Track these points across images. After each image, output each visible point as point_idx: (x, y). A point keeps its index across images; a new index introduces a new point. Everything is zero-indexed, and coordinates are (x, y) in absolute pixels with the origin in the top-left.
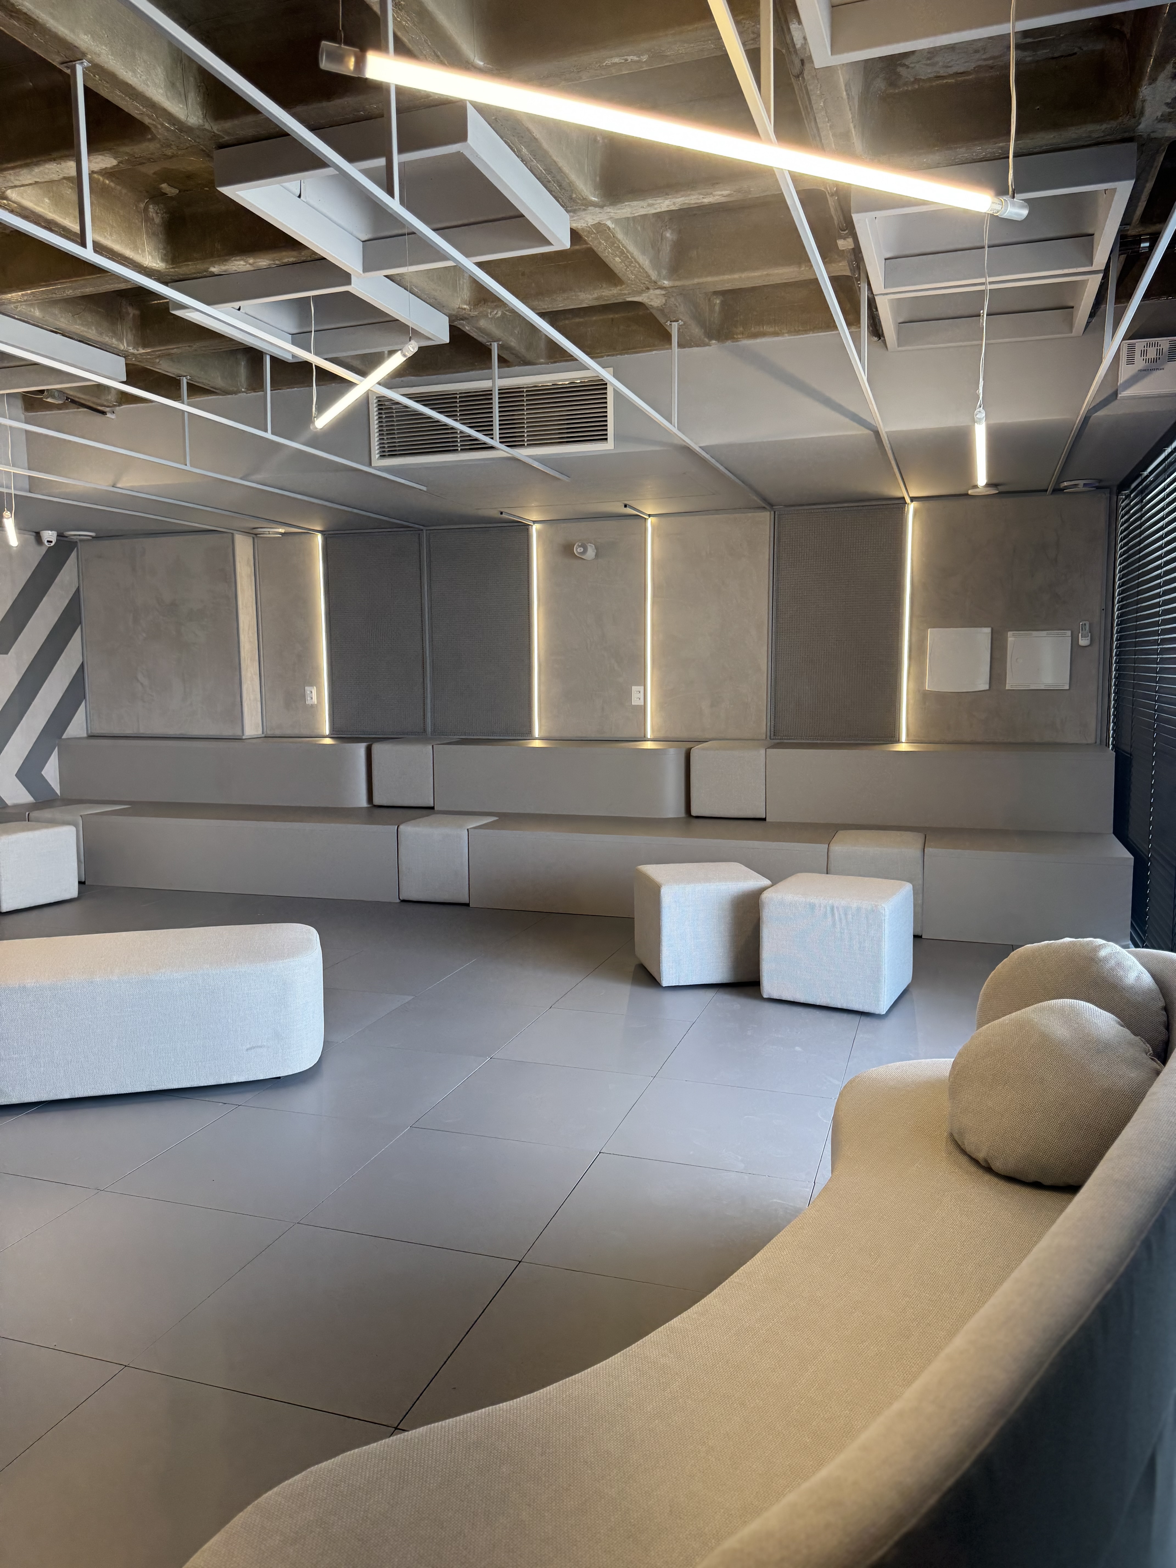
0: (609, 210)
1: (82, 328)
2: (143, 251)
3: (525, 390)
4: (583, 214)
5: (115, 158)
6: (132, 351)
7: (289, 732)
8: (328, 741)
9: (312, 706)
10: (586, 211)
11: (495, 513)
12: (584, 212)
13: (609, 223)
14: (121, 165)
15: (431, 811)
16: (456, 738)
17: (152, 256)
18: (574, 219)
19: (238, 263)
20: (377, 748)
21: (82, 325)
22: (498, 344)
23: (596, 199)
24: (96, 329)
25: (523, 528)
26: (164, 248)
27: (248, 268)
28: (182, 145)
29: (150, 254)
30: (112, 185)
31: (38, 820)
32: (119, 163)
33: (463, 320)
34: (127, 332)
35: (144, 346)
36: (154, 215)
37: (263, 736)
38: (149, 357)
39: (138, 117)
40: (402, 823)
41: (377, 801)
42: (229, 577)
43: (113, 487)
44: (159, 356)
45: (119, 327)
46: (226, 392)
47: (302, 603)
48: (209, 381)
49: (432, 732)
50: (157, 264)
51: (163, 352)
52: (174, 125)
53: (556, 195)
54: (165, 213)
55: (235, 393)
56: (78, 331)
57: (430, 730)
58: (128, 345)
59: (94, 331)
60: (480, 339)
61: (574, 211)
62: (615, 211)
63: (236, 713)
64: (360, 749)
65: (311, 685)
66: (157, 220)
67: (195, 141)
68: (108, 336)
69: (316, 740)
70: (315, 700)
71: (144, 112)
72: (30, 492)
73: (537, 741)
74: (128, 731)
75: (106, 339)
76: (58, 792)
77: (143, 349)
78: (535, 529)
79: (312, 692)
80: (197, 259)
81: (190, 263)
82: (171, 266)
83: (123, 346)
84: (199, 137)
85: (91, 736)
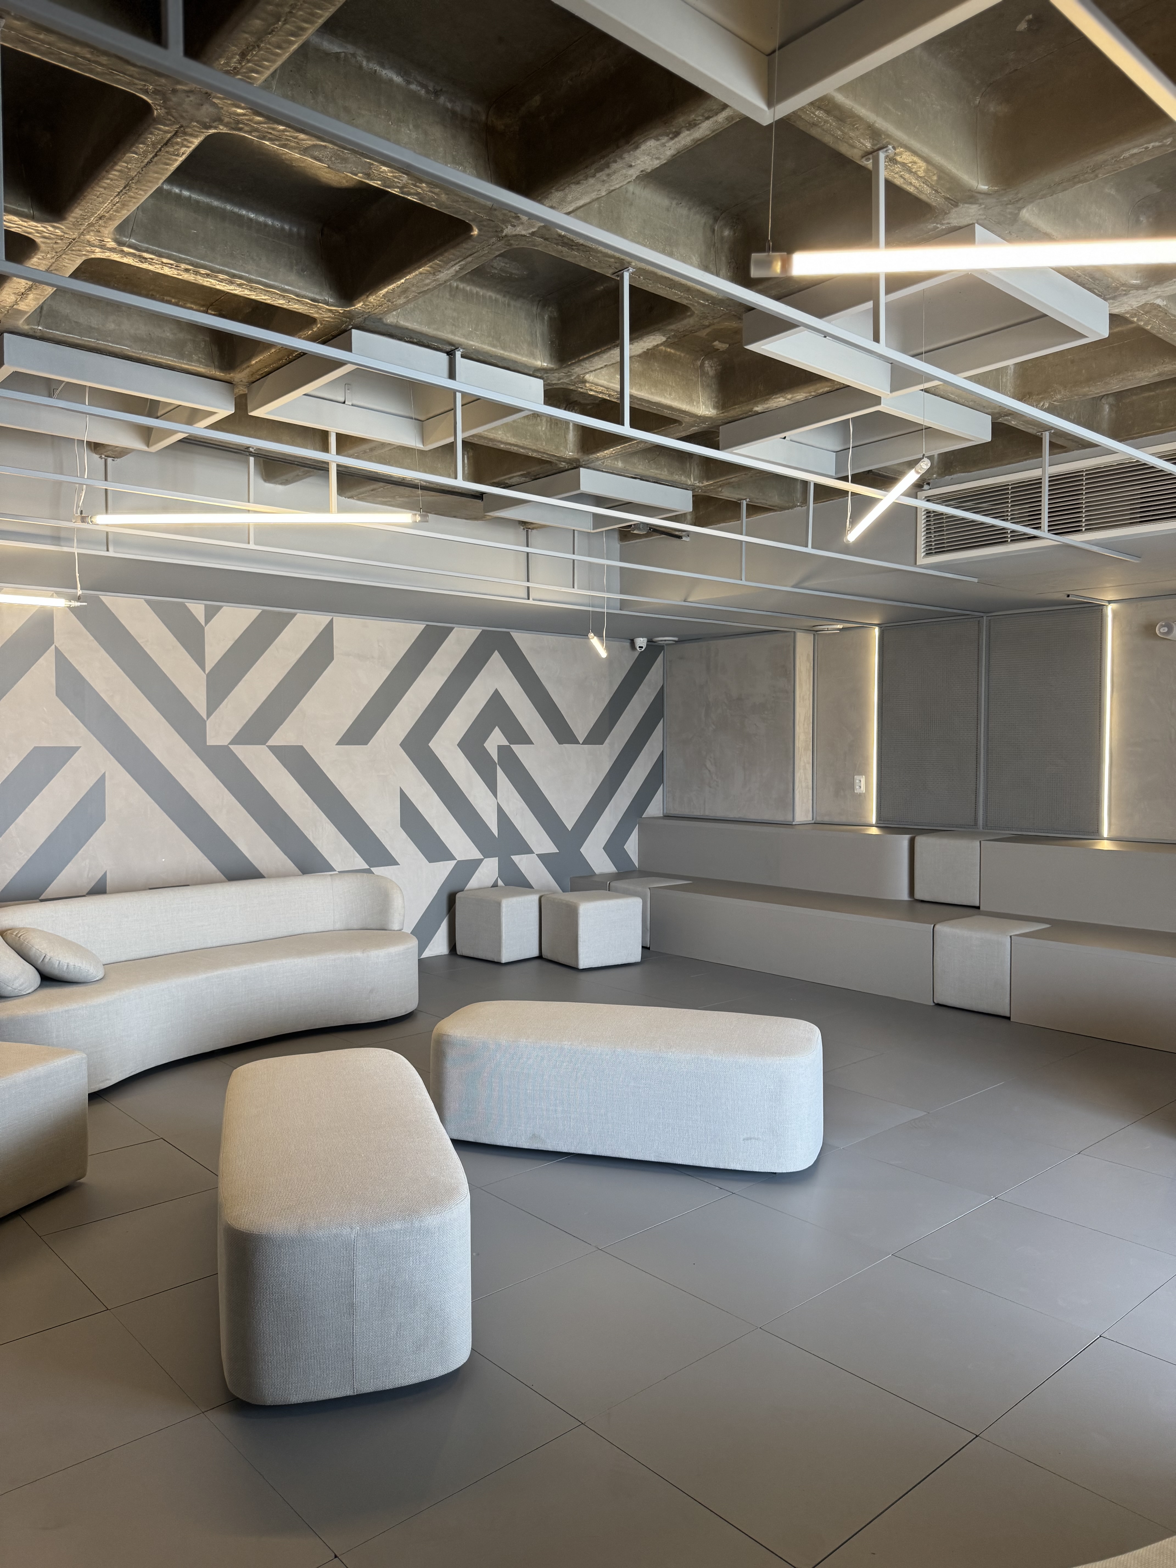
0: (1154, 290)
1: (656, 472)
2: (698, 402)
3: (1084, 474)
4: (1125, 299)
5: (664, 336)
6: (698, 484)
7: (836, 820)
8: (874, 831)
9: (860, 795)
10: (1128, 296)
11: (1061, 596)
12: (1125, 297)
13: (1159, 302)
14: (669, 340)
15: (976, 911)
16: (1008, 833)
17: (705, 406)
18: (1115, 305)
19: (778, 400)
20: (920, 840)
21: (657, 469)
22: (1050, 433)
23: (1138, 282)
24: (668, 470)
25: (1096, 610)
26: (716, 397)
27: (787, 402)
28: (716, 315)
29: (703, 404)
30: (672, 351)
31: (616, 890)
32: (667, 338)
33: (1007, 416)
34: (694, 468)
35: (708, 479)
36: (709, 369)
37: (813, 822)
38: (712, 487)
39: (678, 301)
40: (939, 922)
41: (919, 895)
42: (788, 672)
43: (684, 601)
44: (720, 486)
45: (688, 465)
46: (782, 509)
47: (857, 693)
48: (767, 500)
49: (983, 826)
50: (709, 411)
51: (724, 482)
52: (708, 301)
53: (1091, 287)
54: (719, 365)
55: (792, 508)
56: (652, 475)
57: (981, 824)
58: (694, 480)
59: (666, 473)
60: (1030, 431)
61: (1114, 298)
62: (1163, 290)
63: (788, 800)
64: (904, 841)
65: (860, 773)
66: (711, 373)
67: (727, 310)
68: (677, 474)
69: (861, 829)
70: (863, 789)
71: (682, 296)
72: (620, 610)
73: (1105, 841)
74: (697, 813)
75: (676, 477)
76: (637, 865)
77: (707, 482)
78: (1110, 609)
79: (860, 781)
80: (743, 402)
81: (736, 406)
82: (721, 412)
83: (691, 481)
84: (729, 306)
85: (667, 817)
